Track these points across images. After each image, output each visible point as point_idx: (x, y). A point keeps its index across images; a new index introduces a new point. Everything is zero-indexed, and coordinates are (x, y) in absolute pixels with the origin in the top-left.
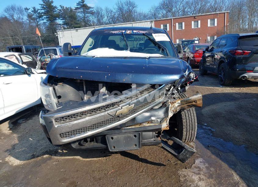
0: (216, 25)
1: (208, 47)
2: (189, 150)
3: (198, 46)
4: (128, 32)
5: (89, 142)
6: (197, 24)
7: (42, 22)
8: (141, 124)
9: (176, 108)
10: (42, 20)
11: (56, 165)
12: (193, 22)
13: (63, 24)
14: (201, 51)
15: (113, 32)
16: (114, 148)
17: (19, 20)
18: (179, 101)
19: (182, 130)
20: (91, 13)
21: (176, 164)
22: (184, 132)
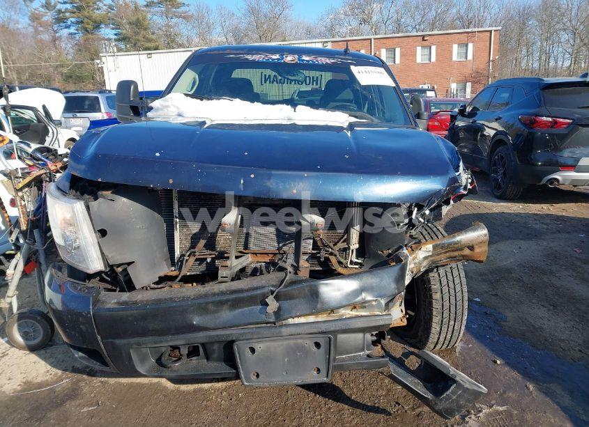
0: (470, 57)
1: (465, 107)
2: (467, 386)
3: (437, 104)
4: (289, 59)
5: (185, 358)
6: (428, 54)
7: (65, 32)
8: (332, 311)
9: (420, 263)
10: (66, 27)
11: (91, 415)
12: (419, 49)
13: (115, 40)
14: (446, 116)
15: (250, 57)
16: (258, 376)
17: (9, 25)
18: (430, 247)
19: (430, 319)
20: (184, 18)
21: (418, 416)
22: (434, 325)
